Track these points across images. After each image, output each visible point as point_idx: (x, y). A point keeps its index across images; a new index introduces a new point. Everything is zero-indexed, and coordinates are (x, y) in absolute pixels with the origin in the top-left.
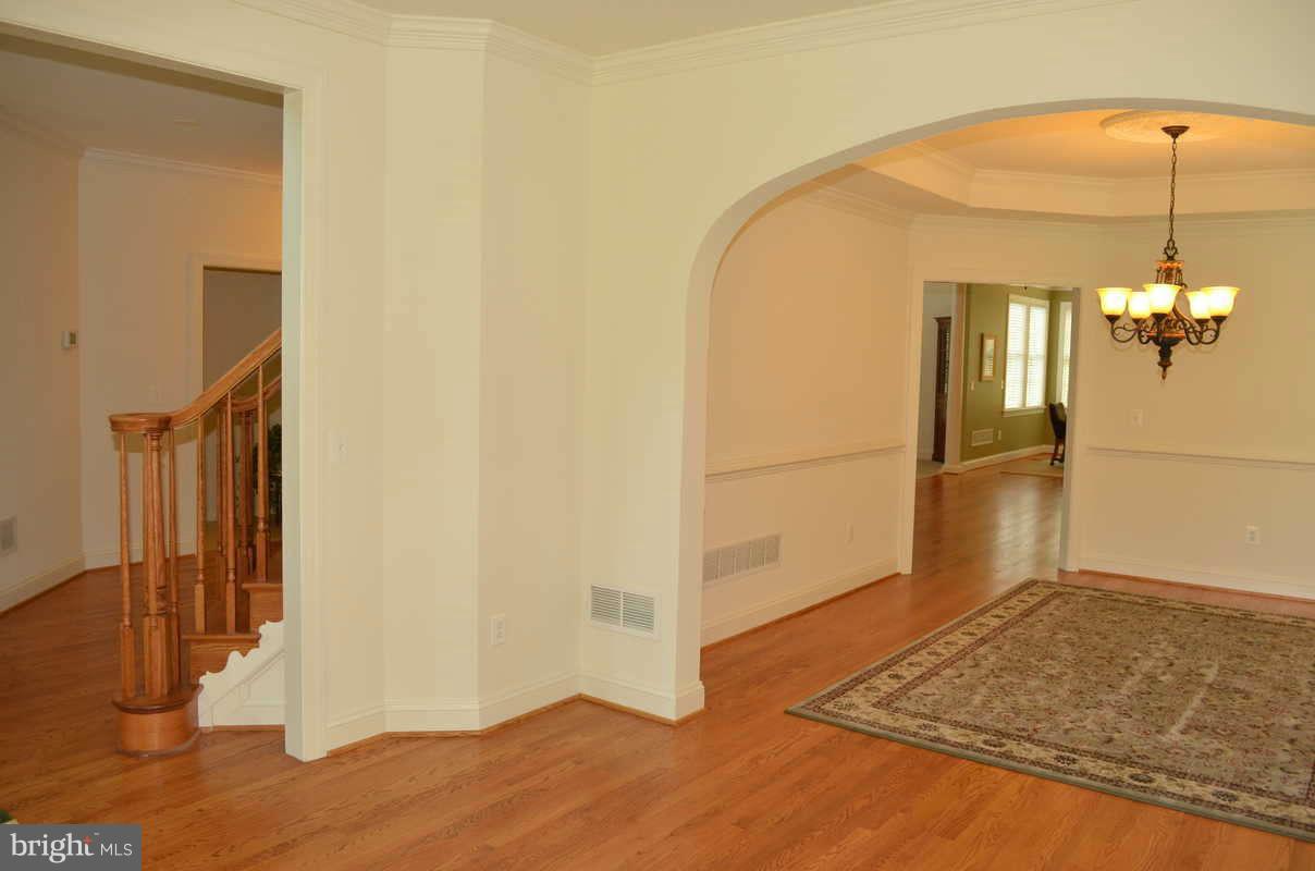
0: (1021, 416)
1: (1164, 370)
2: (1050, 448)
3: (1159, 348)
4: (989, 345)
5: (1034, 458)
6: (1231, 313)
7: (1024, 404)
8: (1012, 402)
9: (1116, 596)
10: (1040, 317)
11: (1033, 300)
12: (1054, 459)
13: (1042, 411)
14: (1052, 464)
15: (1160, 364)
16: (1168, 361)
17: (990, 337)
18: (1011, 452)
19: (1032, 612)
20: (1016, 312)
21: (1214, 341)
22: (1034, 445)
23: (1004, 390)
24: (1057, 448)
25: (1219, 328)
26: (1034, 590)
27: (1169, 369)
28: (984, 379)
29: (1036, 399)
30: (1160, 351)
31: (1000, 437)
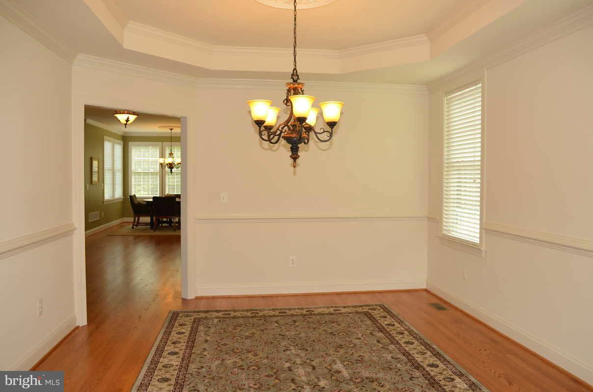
0: (112, 203)
1: (295, 161)
2: (131, 219)
3: (291, 146)
4: (95, 163)
5: (121, 225)
6: (339, 120)
7: (114, 196)
8: (107, 196)
9: (233, 314)
10: (119, 149)
11: (116, 141)
12: (134, 225)
13: (122, 200)
14: (133, 228)
15: (291, 157)
16: (297, 155)
17: (96, 159)
18: (109, 224)
19: (193, 342)
20: (108, 146)
21: (330, 139)
22: (119, 219)
23: (103, 190)
24: (135, 220)
25: (332, 130)
26: (180, 320)
27: (298, 161)
28: (93, 183)
29: (119, 194)
30: (291, 148)
31: (103, 216)
